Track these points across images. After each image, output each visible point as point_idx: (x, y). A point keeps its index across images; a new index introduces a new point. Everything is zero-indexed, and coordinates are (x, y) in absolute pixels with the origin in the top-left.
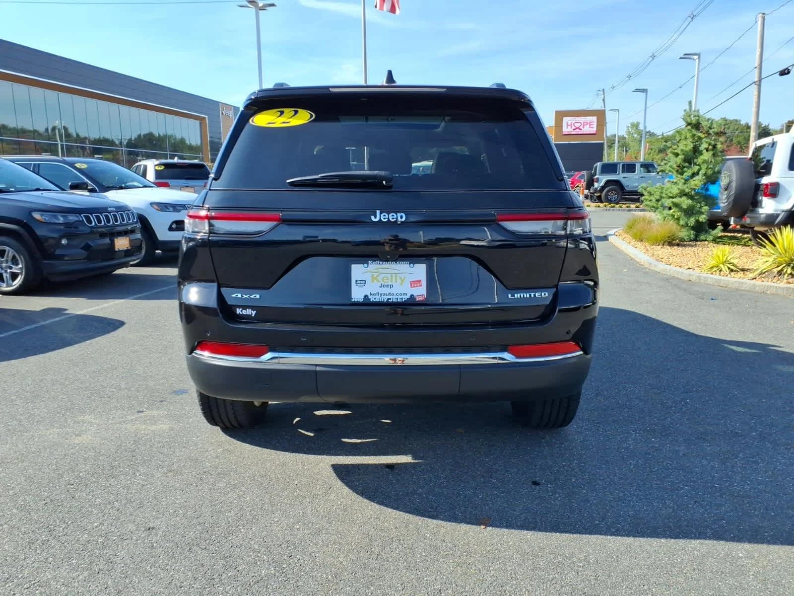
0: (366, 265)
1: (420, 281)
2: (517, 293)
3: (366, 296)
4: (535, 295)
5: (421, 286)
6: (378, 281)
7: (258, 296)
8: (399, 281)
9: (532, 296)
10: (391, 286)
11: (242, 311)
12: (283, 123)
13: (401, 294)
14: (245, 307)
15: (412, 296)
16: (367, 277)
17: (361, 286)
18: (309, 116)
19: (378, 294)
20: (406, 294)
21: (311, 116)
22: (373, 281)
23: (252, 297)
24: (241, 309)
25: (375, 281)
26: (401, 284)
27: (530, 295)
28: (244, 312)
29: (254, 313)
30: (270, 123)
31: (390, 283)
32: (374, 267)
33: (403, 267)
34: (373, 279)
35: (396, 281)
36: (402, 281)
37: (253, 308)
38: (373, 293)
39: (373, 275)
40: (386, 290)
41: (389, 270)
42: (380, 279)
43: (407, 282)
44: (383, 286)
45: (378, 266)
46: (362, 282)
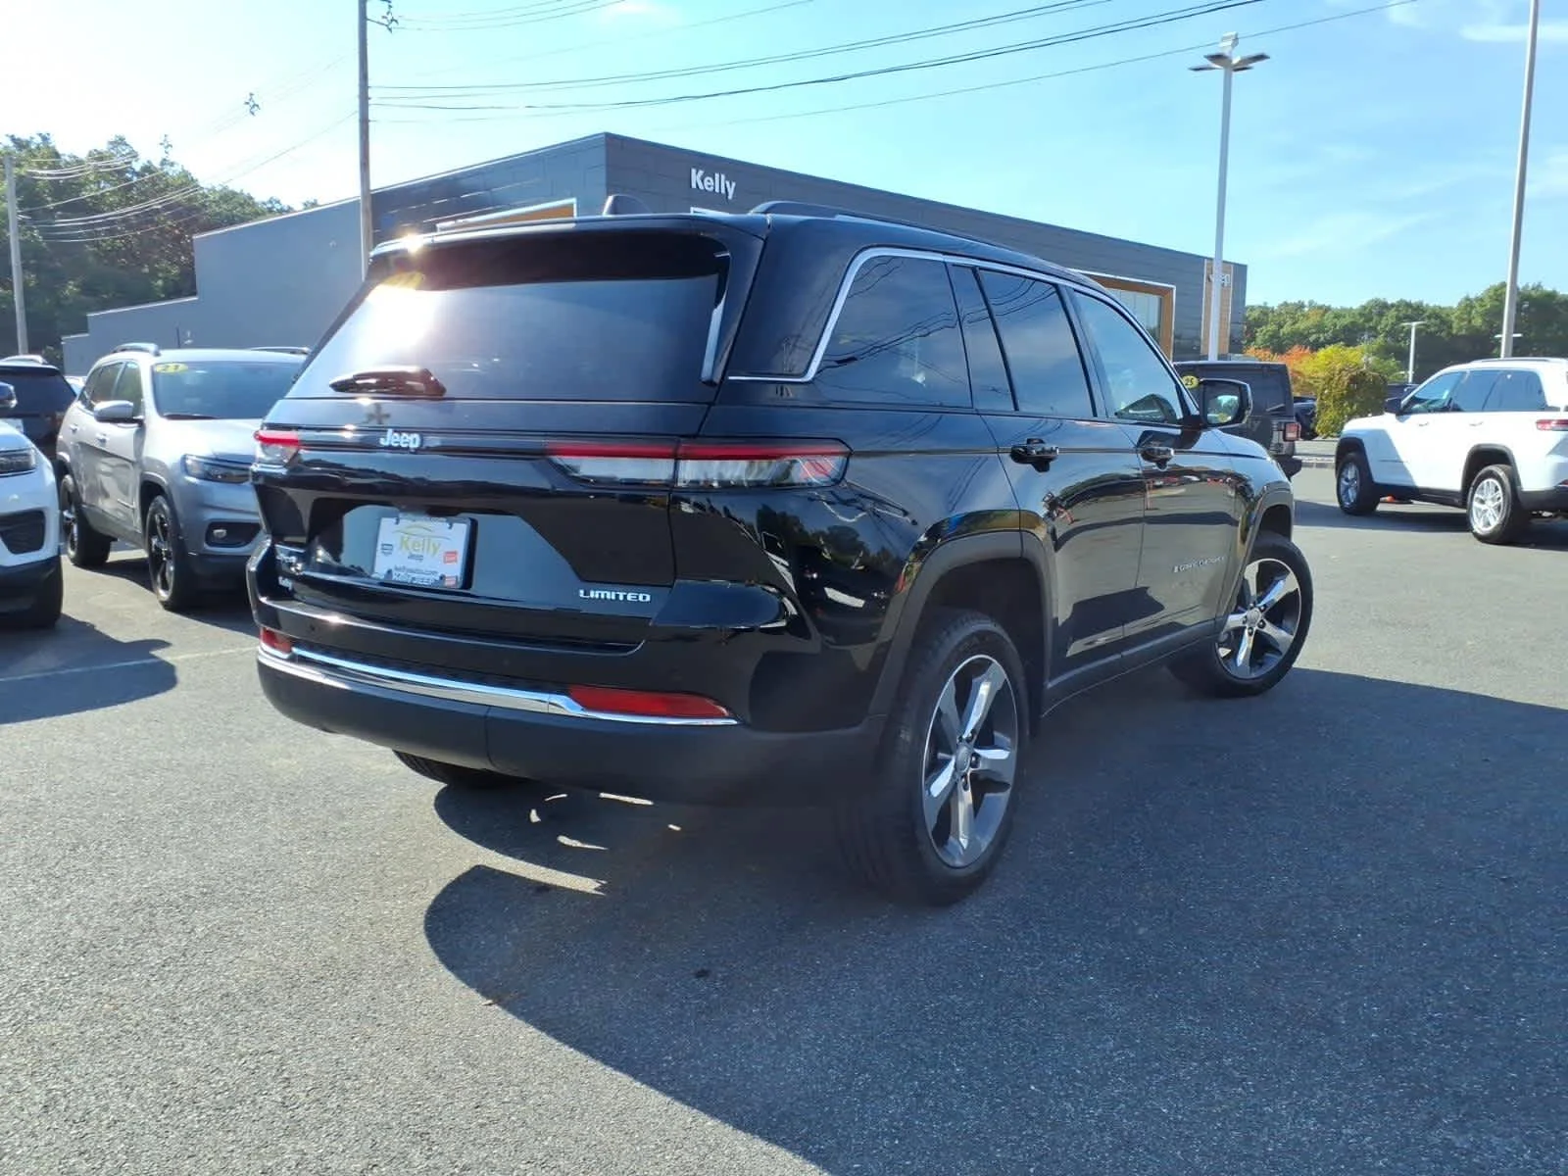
0: (394, 520)
1: (455, 553)
2: (595, 590)
3: (390, 572)
4: (625, 597)
5: (456, 561)
6: (407, 548)
8: (432, 549)
9: (621, 598)
10: (420, 558)
13: (429, 573)
15: (442, 578)
16: (394, 540)
17: (387, 554)
19: (403, 569)
20: (435, 573)
22: (401, 548)
25: (404, 548)
26: (433, 555)
27: (617, 596)
31: (420, 553)
33: (439, 525)
34: (403, 543)
35: (428, 549)
36: (435, 551)
37: (289, 577)
38: (398, 566)
39: (402, 538)
40: (413, 564)
41: (422, 531)
42: (410, 544)
43: (440, 553)
44: (411, 557)
45: (410, 522)
46: (388, 548)
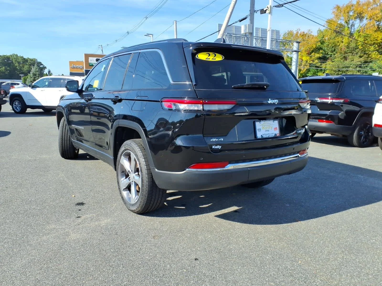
0: (260, 122)
1: (277, 128)
3: (262, 135)
5: (277, 130)
6: (264, 129)
7: (222, 139)
10: (268, 131)
11: (215, 147)
12: (213, 59)
13: (272, 134)
14: (216, 145)
15: (275, 134)
16: (261, 127)
17: (260, 131)
18: (222, 57)
19: (265, 134)
20: (273, 134)
21: (223, 58)
22: (263, 129)
23: (220, 140)
24: (214, 146)
26: (271, 129)
28: (216, 147)
29: (220, 147)
30: (207, 59)
31: (268, 130)
32: (263, 122)
33: (271, 122)
34: (263, 128)
36: (272, 128)
37: (220, 145)
39: (263, 127)
40: (267, 133)
41: (267, 124)
42: (265, 128)
43: (273, 129)
44: (266, 131)
45: (264, 122)
46: (260, 130)
